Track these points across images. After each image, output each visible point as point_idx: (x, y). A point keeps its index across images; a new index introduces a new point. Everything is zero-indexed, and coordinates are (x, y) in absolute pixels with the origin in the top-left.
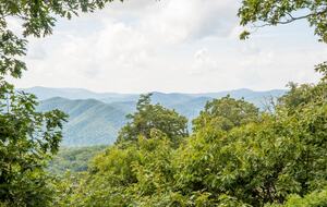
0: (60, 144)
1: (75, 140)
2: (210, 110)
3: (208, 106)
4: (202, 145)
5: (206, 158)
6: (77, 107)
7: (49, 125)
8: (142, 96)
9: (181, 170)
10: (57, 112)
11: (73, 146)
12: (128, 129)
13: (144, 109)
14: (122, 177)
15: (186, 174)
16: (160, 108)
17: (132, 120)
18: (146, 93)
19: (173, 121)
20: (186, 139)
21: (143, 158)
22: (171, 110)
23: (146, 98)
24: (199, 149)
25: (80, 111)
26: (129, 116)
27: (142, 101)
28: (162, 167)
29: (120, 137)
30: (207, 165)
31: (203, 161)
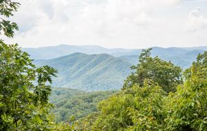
0: (49, 97)
1: (91, 87)
2: (202, 61)
3: (199, 58)
4: (189, 93)
5: (193, 104)
6: (93, 60)
7: (40, 79)
8: (143, 50)
9: (171, 114)
10: (48, 68)
11: (91, 91)
12: (132, 78)
13: (145, 61)
14: (120, 119)
15: (175, 118)
16: (158, 60)
17: (136, 70)
18: (146, 48)
19: (170, 71)
20: (180, 86)
21: (138, 104)
22: (168, 61)
23: (147, 52)
24: (187, 96)
25: (96, 64)
26: (133, 67)
27: (143, 54)
28: (154, 112)
29: (125, 85)
30: (194, 111)
31: (191, 107)
